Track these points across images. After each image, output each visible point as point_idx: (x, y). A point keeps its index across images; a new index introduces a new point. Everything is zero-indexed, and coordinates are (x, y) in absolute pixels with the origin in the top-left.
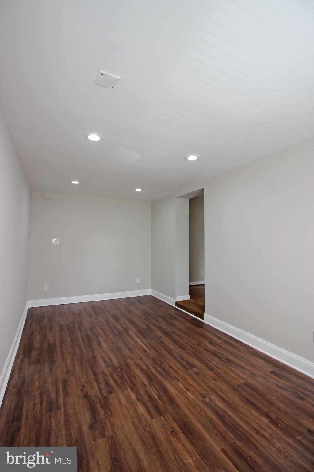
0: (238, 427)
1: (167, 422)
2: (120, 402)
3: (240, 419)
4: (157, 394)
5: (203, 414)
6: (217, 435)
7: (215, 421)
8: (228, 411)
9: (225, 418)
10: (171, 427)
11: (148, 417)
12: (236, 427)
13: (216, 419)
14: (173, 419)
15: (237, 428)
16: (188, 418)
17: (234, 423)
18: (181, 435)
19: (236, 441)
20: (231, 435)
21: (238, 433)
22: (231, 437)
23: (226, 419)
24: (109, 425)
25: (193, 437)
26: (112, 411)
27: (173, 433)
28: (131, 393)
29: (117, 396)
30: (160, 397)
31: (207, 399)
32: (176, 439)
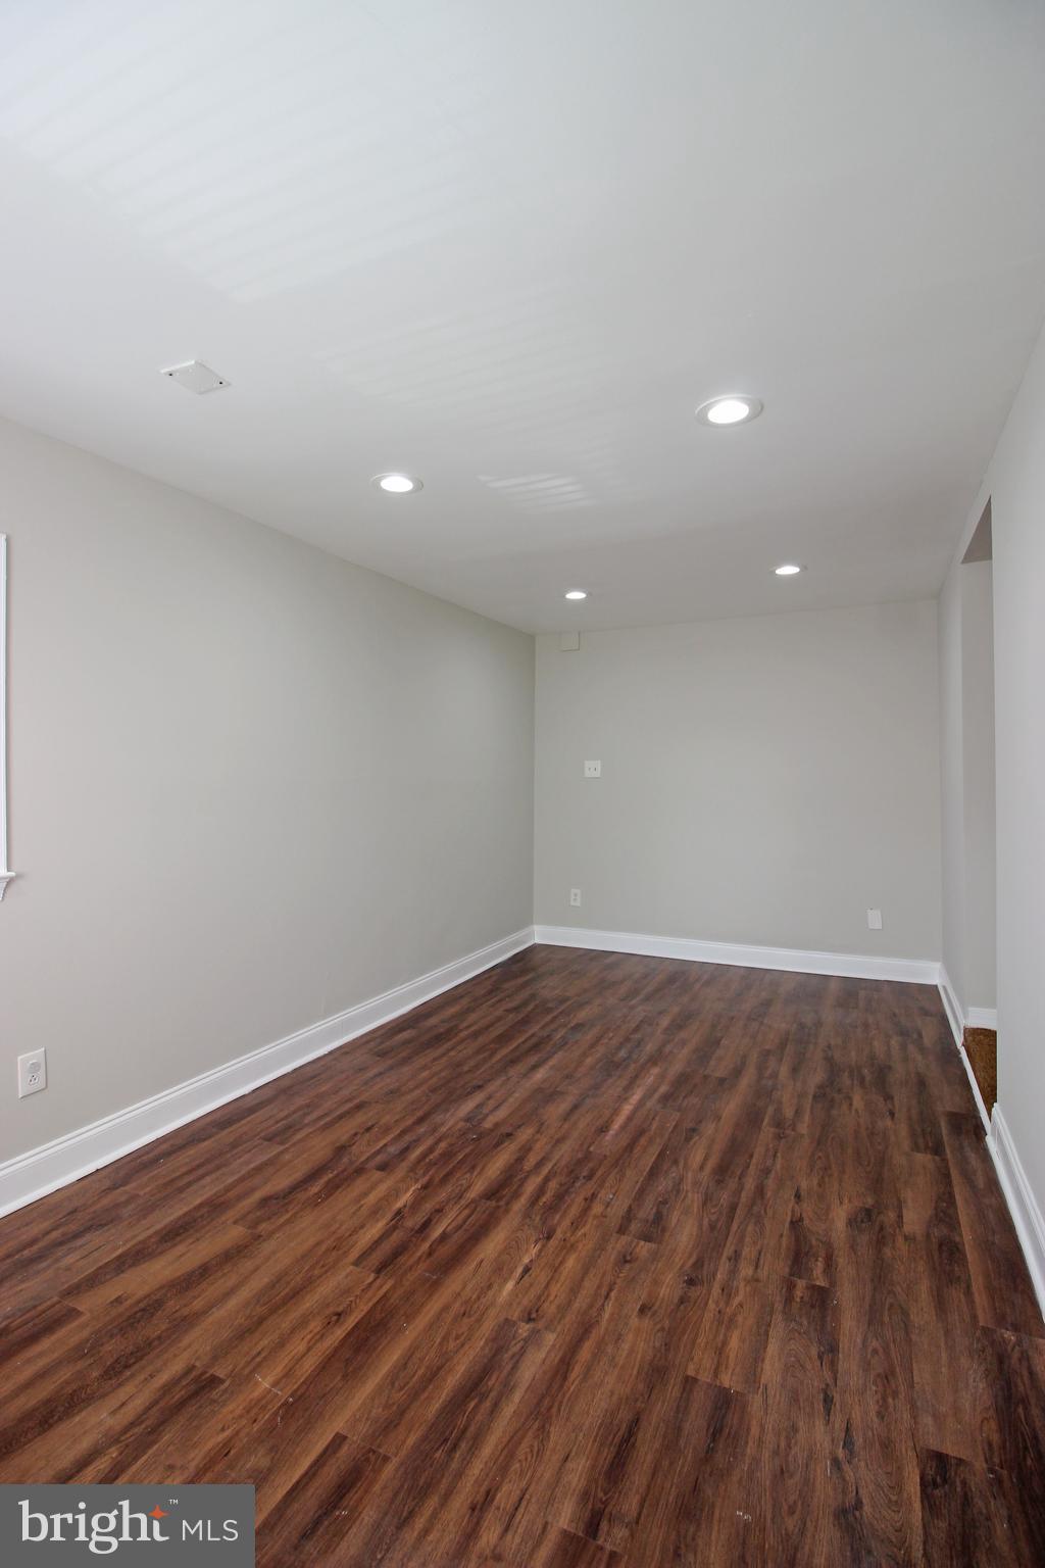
0: (463, 1445)
1: (363, 1290)
2: (365, 1194)
3: (505, 1440)
4: (448, 1230)
5: (452, 1345)
6: (387, 1406)
7: (445, 1380)
8: (517, 1396)
9: (476, 1401)
10: (350, 1305)
11: (355, 1254)
12: (459, 1439)
13: (452, 1381)
14: (385, 1295)
15: (455, 1447)
16: (408, 1323)
17: (472, 1429)
18: (339, 1333)
19: (395, 1462)
20: (412, 1440)
21: (437, 1455)
22: (404, 1442)
23: (472, 1404)
24: (287, 1216)
25: (347, 1360)
26: (330, 1200)
27: (335, 1318)
28: (411, 1192)
29: (381, 1181)
30: (444, 1237)
31: (524, 1329)
32: (316, 1331)
